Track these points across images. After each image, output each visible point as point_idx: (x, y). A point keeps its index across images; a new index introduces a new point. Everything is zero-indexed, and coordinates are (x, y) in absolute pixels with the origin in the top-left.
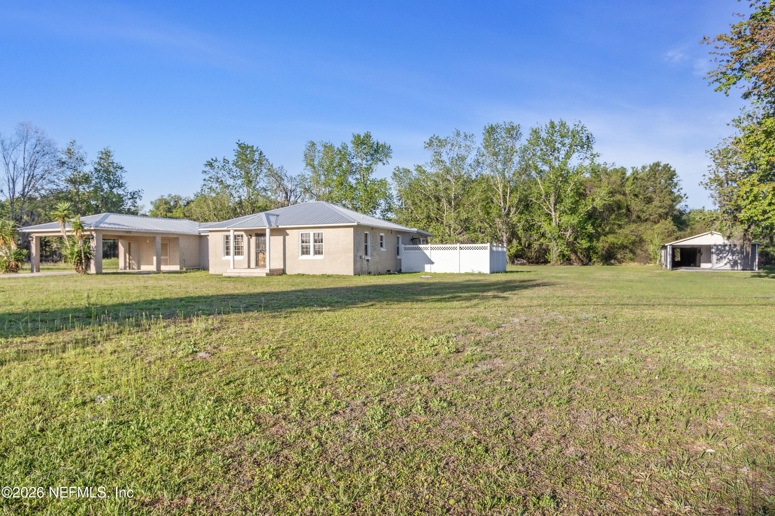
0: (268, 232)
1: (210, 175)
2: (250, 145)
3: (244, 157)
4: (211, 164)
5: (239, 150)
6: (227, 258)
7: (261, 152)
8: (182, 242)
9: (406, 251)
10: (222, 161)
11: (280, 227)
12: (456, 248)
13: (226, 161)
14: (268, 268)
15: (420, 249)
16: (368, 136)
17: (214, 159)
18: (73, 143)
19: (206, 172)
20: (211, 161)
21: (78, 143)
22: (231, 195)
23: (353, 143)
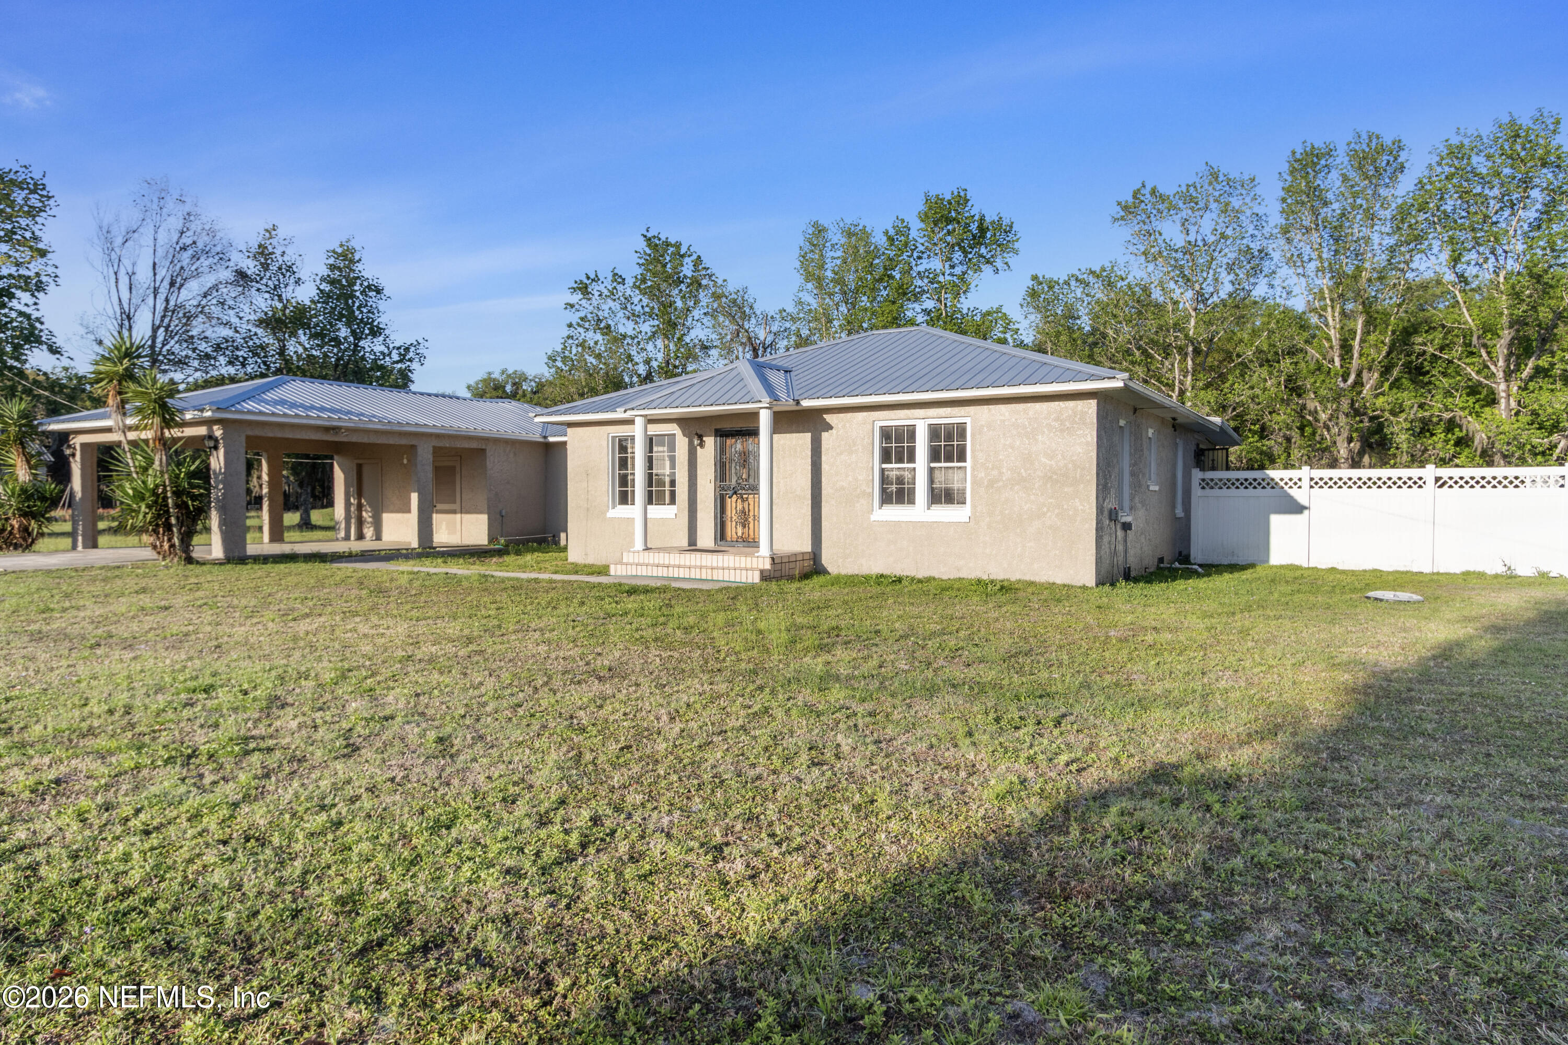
0: (765, 420)
1: (582, 314)
2: (672, 240)
3: (659, 268)
4: (586, 287)
5: (648, 251)
6: (623, 511)
7: (699, 257)
8: (496, 463)
9: (1208, 491)
10: (610, 278)
11: (806, 403)
12: (1419, 483)
13: (618, 278)
14: (764, 550)
15: (1272, 484)
16: (962, 200)
17: (592, 276)
18: (271, 232)
19: (572, 306)
20: (585, 281)
21: (281, 233)
22: (630, 358)
23: (924, 217)
